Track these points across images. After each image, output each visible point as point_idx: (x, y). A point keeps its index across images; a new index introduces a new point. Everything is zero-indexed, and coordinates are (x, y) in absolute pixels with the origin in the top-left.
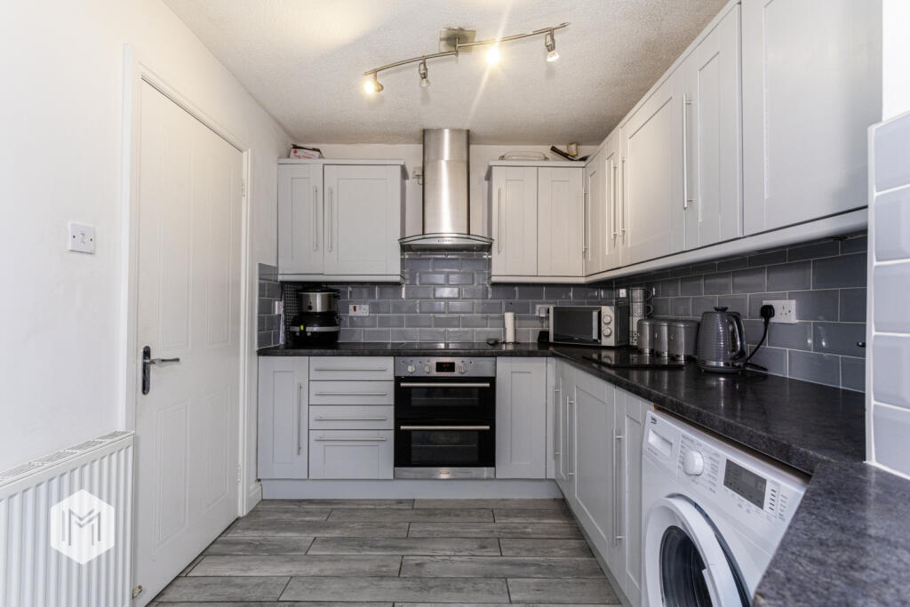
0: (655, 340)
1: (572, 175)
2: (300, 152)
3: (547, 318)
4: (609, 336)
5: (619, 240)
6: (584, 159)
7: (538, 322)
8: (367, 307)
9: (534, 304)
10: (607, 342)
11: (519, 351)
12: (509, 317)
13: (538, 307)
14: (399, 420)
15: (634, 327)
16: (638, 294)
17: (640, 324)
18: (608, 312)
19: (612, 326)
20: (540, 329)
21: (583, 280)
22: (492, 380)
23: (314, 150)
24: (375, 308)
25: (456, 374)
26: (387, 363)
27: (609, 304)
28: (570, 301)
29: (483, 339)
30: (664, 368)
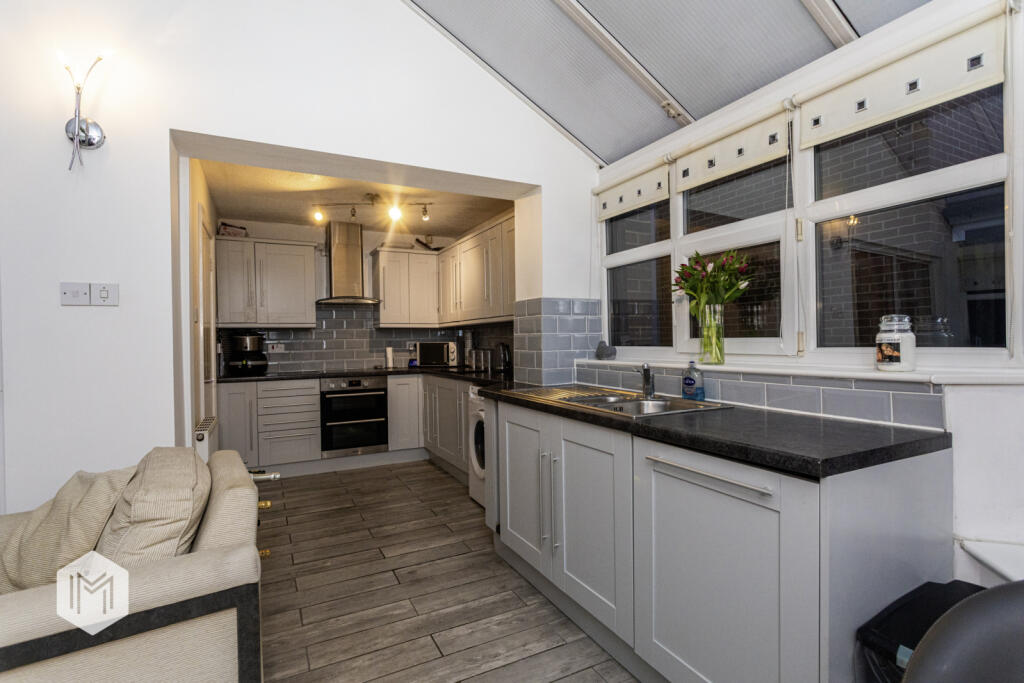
0: (478, 360)
1: (430, 260)
2: (229, 229)
3: (416, 351)
4: (453, 360)
5: (458, 306)
6: (437, 249)
7: (408, 354)
8: (283, 346)
9: (405, 342)
10: (452, 363)
11: (397, 372)
12: (389, 350)
13: (408, 343)
14: (324, 420)
15: (467, 354)
16: (469, 335)
17: (470, 352)
18: (453, 346)
19: (455, 354)
20: (409, 358)
21: (437, 326)
22: (385, 390)
23: (241, 228)
24: (288, 347)
25: (361, 388)
26: (315, 383)
27: (453, 341)
28: (429, 339)
29: (372, 365)
30: (482, 372)
